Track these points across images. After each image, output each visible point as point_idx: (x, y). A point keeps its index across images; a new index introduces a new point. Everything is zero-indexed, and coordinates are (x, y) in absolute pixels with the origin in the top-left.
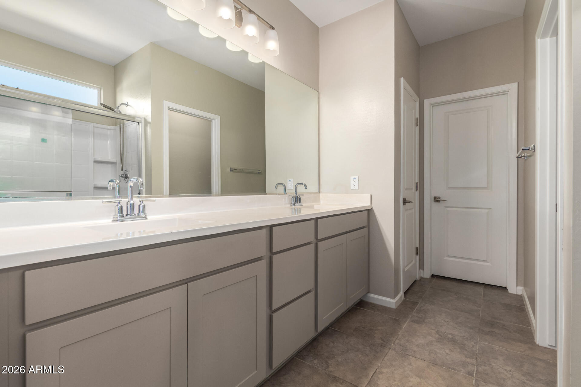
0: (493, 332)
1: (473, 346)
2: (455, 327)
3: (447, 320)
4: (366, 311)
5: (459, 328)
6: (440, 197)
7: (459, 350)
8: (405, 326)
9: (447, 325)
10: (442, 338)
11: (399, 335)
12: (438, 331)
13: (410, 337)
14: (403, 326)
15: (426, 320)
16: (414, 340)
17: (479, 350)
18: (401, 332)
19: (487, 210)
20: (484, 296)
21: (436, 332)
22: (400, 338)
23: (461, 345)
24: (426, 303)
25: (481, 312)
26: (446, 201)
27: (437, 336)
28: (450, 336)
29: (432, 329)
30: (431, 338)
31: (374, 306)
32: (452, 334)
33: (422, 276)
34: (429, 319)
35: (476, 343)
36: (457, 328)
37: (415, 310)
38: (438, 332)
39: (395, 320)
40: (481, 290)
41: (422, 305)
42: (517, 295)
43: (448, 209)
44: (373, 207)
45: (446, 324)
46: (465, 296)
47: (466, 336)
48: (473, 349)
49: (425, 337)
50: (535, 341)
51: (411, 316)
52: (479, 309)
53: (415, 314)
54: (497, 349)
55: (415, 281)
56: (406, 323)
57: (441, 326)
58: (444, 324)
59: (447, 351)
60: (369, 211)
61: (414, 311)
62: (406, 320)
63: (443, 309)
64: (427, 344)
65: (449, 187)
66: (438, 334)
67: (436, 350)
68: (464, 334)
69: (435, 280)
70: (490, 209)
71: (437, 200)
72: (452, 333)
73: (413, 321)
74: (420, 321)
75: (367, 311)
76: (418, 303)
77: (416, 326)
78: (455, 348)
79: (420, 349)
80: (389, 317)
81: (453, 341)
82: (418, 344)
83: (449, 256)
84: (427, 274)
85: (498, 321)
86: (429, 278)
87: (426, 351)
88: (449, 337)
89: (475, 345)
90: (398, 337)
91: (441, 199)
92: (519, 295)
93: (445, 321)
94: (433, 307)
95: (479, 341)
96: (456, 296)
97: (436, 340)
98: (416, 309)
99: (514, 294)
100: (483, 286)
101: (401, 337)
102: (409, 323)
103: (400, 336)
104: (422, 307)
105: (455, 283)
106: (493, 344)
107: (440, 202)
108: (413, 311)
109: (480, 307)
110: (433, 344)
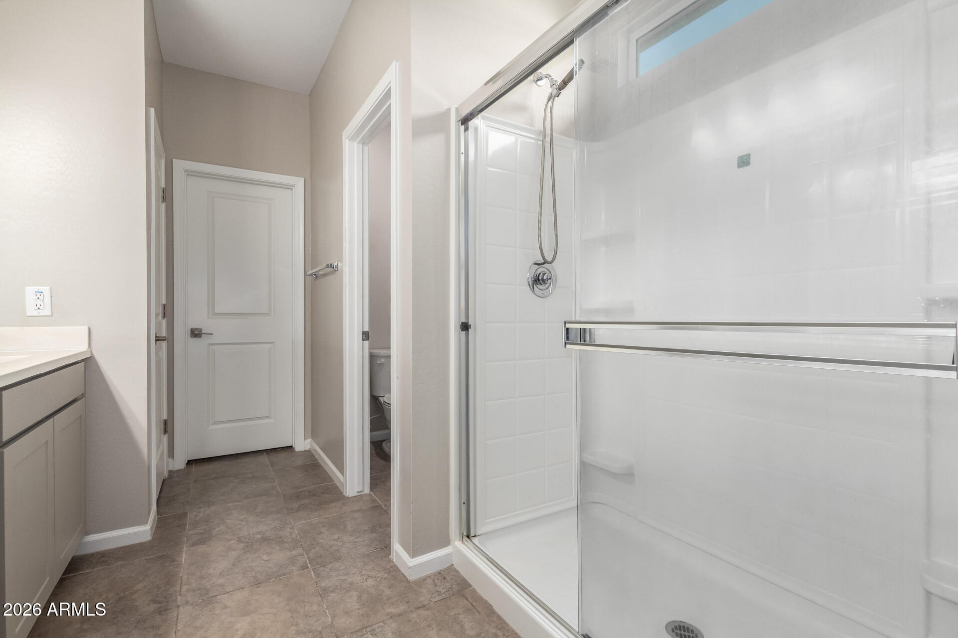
0: (303, 505)
1: (291, 533)
2: (259, 522)
3: (242, 517)
4: (87, 573)
5: (264, 519)
6: (201, 329)
7: (278, 548)
8: (184, 557)
9: (246, 524)
10: (249, 545)
11: (182, 577)
12: (239, 538)
13: (203, 569)
14: (182, 560)
15: (214, 532)
16: (211, 571)
17: (299, 534)
18: (182, 570)
19: (269, 345)
20: (272, 466)
21: (237, 541)
22: (187, 580)
23: (277, 540)
24: (200, 508)
25: (278, 487)
26: (212, 334)
27: (242, 545)
28: (259, 536)
29: (230, 540)
30: (234, 554)
31: (103, 556)
32: (259, 533)
33: (171, 468)
34: (217, 529)
35: (292, 528)
36: (261, 522)
37: (187, 525)
38: (240, 540)
39: (161, 557)
40: (265, 459)
41: (195, 513)
42: (305, 451)
43: (213, 347)
44: (93, 353)
45: (244, 523)
46: (250, 475)
47: (277, 526)
48: (294, 536)
49: (226, 557)
50: (344, 494)
51: (186, 539)
52: (275, 484)
53: (191, 532)
54: (316, 521)
55: (164, 480)
56: (184, 553)
57: (240, 529)
58: (242, 524)
59: (265, 557)
60: (88, 363)
61: (187, 528)
62: (181, 549)
63: (230, 505)
64: (234, 565)
65: (216, 311)
66: (243, 542)
67: (249, 565)
68: (273, 525)
69: (194, 468)
70: (272, 343)
71: (196, 333)
72: (259, 530)
73: (194, 545)
74: (204, 540)
75: (91, 572)
76: (188, 512)
77: (202, 548)
78: (273, 548)
79: (227, 577)
80: (145, 559)
81: (266, 540)
82: (221, 573)
83: (216, 423)
84: (179, 463)
85: (302, 489)
86: (184, 468)
87: (238, 575)
88: (258, 538)
89: (292, 530)
90: (182, 580)
91: (203, 332)
92: (307, 451)
93: (241, 520)
94: (213, 508)
95: (294, 523)
96: (238, 479)
97: (242, 552)
98: (189, 524)
99: (302, 451)
100: (265, 454)
101: (188, 578)
102: (189, 549)
103: (185, 577)
104: (196, 516)
105: (227, 463)
106: (310, 519)
107: (201, 337)
108: (185, 529)
109: (275, 482)
110: (242, 560)
